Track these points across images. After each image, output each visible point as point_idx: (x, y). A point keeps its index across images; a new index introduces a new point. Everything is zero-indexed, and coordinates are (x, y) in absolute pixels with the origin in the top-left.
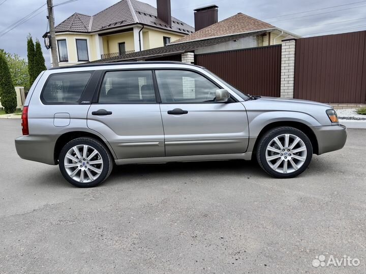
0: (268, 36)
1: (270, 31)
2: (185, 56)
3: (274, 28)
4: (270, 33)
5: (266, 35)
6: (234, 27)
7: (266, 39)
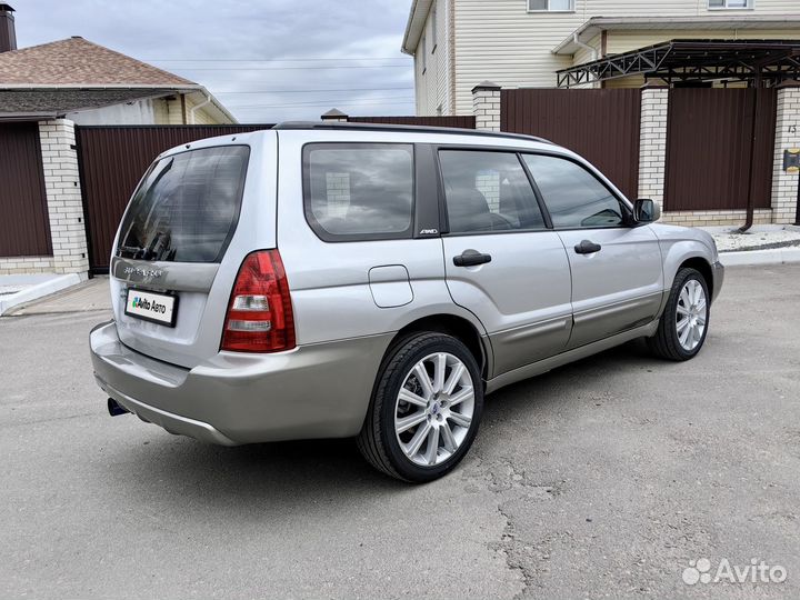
0: (179, 101)
1: (184, 92)
2: (54, 128)
3: (191, 87)
4: (183, 96)
5: (175, 99)
6: (82, 68)
7: (176, 107)
